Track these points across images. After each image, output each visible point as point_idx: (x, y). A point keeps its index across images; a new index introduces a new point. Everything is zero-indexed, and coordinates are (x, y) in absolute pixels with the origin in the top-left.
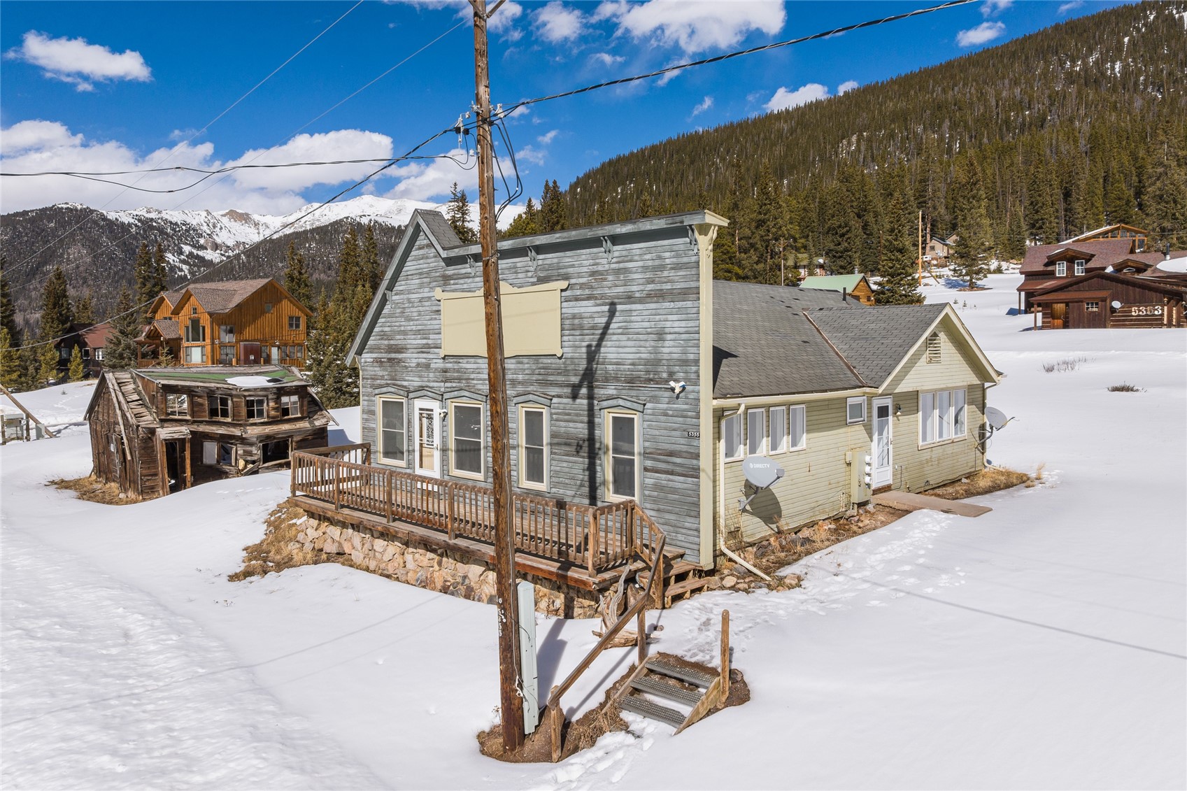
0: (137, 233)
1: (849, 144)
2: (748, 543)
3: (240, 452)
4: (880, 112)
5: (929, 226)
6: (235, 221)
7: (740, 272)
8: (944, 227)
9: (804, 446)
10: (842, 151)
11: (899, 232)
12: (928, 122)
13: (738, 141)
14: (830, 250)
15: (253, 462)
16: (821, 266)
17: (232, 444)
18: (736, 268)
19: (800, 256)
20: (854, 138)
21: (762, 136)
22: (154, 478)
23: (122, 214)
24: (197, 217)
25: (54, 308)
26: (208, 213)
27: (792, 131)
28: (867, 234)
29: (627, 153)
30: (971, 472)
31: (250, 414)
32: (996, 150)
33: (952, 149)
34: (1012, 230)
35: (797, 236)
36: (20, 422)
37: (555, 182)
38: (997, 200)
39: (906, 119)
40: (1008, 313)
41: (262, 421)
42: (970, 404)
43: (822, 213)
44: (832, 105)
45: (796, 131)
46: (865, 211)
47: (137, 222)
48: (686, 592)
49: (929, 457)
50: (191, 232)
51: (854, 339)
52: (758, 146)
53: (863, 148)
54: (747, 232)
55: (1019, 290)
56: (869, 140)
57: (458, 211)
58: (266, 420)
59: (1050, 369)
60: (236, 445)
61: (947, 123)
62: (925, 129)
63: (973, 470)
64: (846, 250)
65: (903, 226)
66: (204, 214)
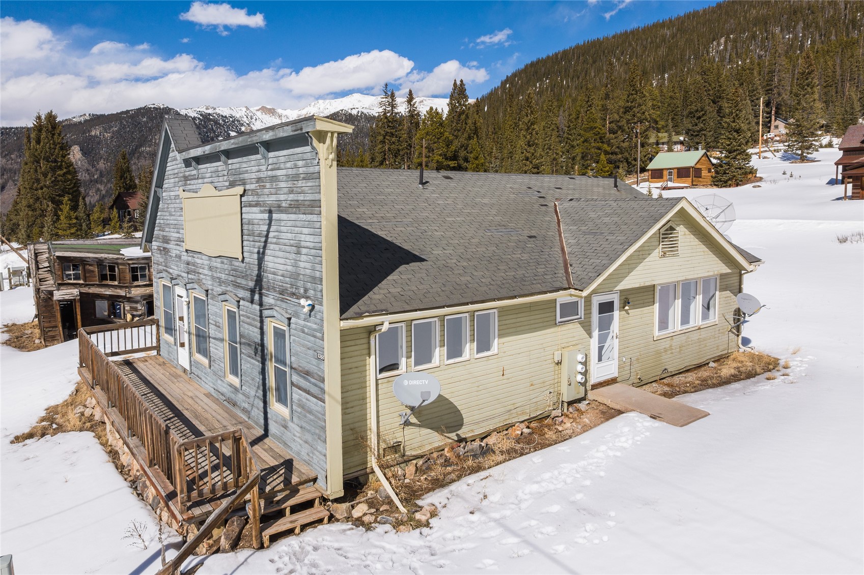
0: (200, 124)
1: (719, 45)
2: (414, 456)
3: (127, 308)
4: (745, 18)
5: (774, 109)
6: (266, 114)
7: (608, 149)
8: (788, 109)
9: (496, 351)
10: (713, 50)
11: (737, 115)
12: (784, 24)
13: (630, 45)
14: (689, 130)
15: (140, 316)
16: (681, 143)
17: (120, 302)
18: (605, 146)
19: (660, 135)
20: (722, 40)
21: (649, 40)
22: (54, 329)
23: (189, 111)
24: (240, 112)
25: (121, 179)
26: (247, 109)
27: (673, 36)
28: (721, 117)
29: (544, 57)
30: (722, 355)
31: (135, 278)
32: (840, 45)
33: (804, 46)
34: (846, 111)
35: (658, 119)
36: (22, 272)
37: (462, 81)
38: (836, 87)
39: (766, 23)
40: (828, 183)
41: (145, 283)
42: (721, 290)
43: (685, 99)
44: (706, 14)
45: (676, 35)
46: (720, 98)
47: (199, 116)
48: (296, 527)
49: (668, 346)
50: (236, 122)
51: (585, 233)
52: (646, 48)
53: (729, 48)
54: (616, 117)
55: (837, 164)
56: (735, 41)
57: (389, 105)
58: (148, 283)
59: (843, 240)
60: (123, 303)
61: (801, 24)
62: (782, 30)
63: (726, 352)
64: (702, 130)
65: (740, 111)
66: (244, 109)
